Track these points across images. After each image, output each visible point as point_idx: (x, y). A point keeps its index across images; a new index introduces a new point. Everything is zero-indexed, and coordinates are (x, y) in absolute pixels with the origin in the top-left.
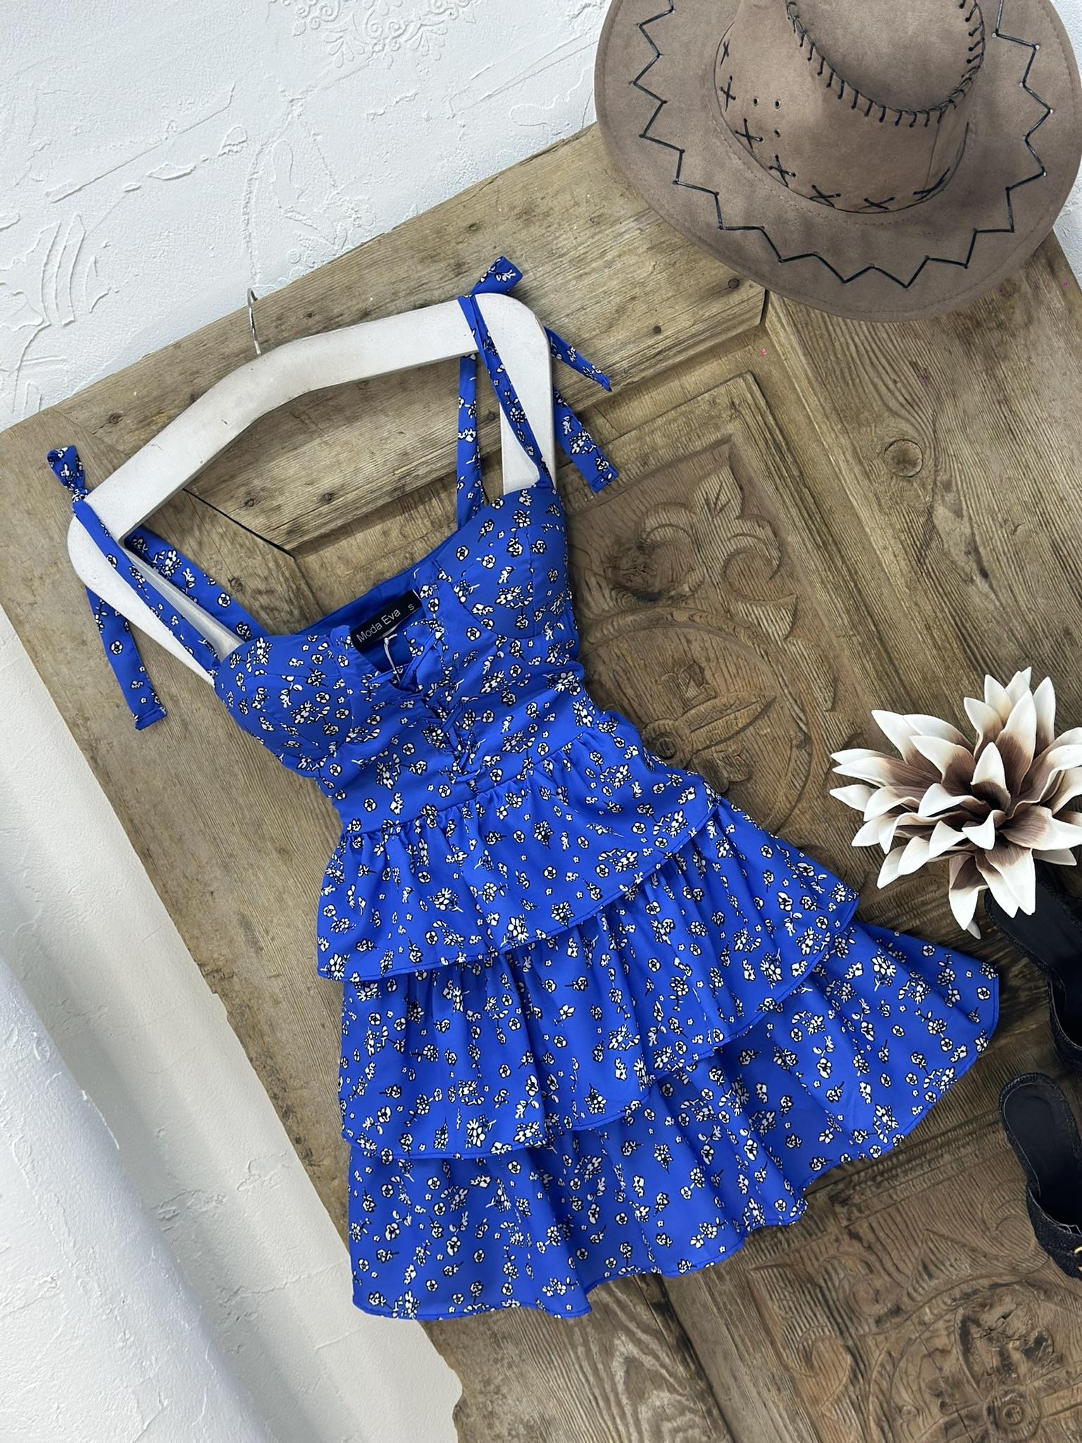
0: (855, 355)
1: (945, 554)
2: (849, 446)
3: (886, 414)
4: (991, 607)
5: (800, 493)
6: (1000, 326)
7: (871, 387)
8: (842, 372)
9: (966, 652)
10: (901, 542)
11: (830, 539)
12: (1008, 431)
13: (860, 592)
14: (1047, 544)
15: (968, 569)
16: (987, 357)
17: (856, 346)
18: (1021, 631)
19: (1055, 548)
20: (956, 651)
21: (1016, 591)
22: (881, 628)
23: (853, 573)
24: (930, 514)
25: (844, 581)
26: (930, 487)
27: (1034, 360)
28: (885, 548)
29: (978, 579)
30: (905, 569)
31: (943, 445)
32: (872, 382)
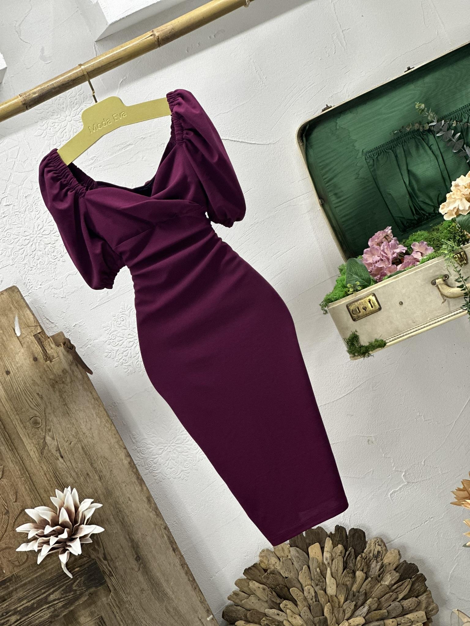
0: (20, 391)
1: (49, 451)
2: (19, 419)
3: (30, 409)
4: (64, 467)
5: (4, 433)
6: (63, 382)
7: (25, 401)
8: (16, 397)
9: (57, 481)
10: (36, 448)
11: (14, 448)
12: (67, 413)
13: (24, 464)
14: (80, 447)
15: (57, 456)
16: (59, 392)
17: (20, 389)
18: (73, 474)
19: (83, 448)
20: (54, 481)
21: (72, 462)
22: (31, 475)
23: (21, 458)
24: (45, 438)
25: (19, 461)
26: (44, 431)
27: (73, 392)
28: (31, 450)
29: (60, 458)
30: (38, 456)
31: (48, 418)
32: (25, 399)
